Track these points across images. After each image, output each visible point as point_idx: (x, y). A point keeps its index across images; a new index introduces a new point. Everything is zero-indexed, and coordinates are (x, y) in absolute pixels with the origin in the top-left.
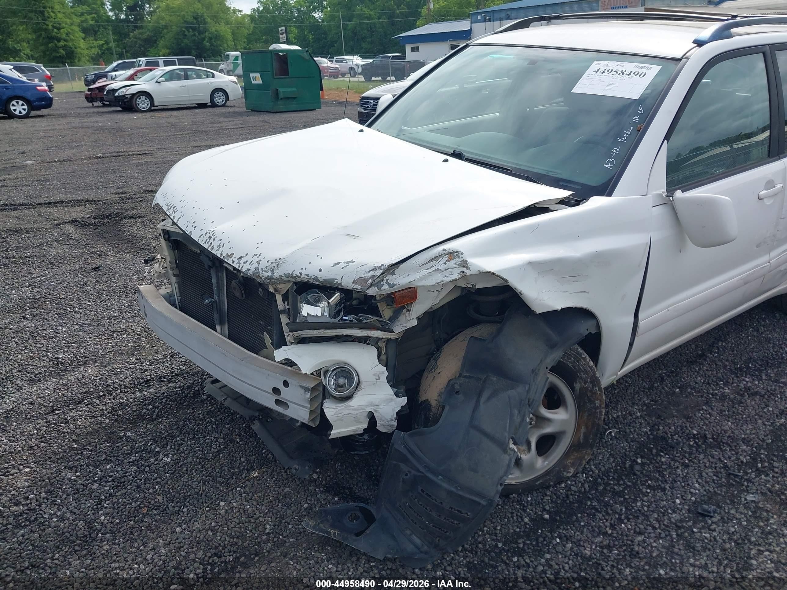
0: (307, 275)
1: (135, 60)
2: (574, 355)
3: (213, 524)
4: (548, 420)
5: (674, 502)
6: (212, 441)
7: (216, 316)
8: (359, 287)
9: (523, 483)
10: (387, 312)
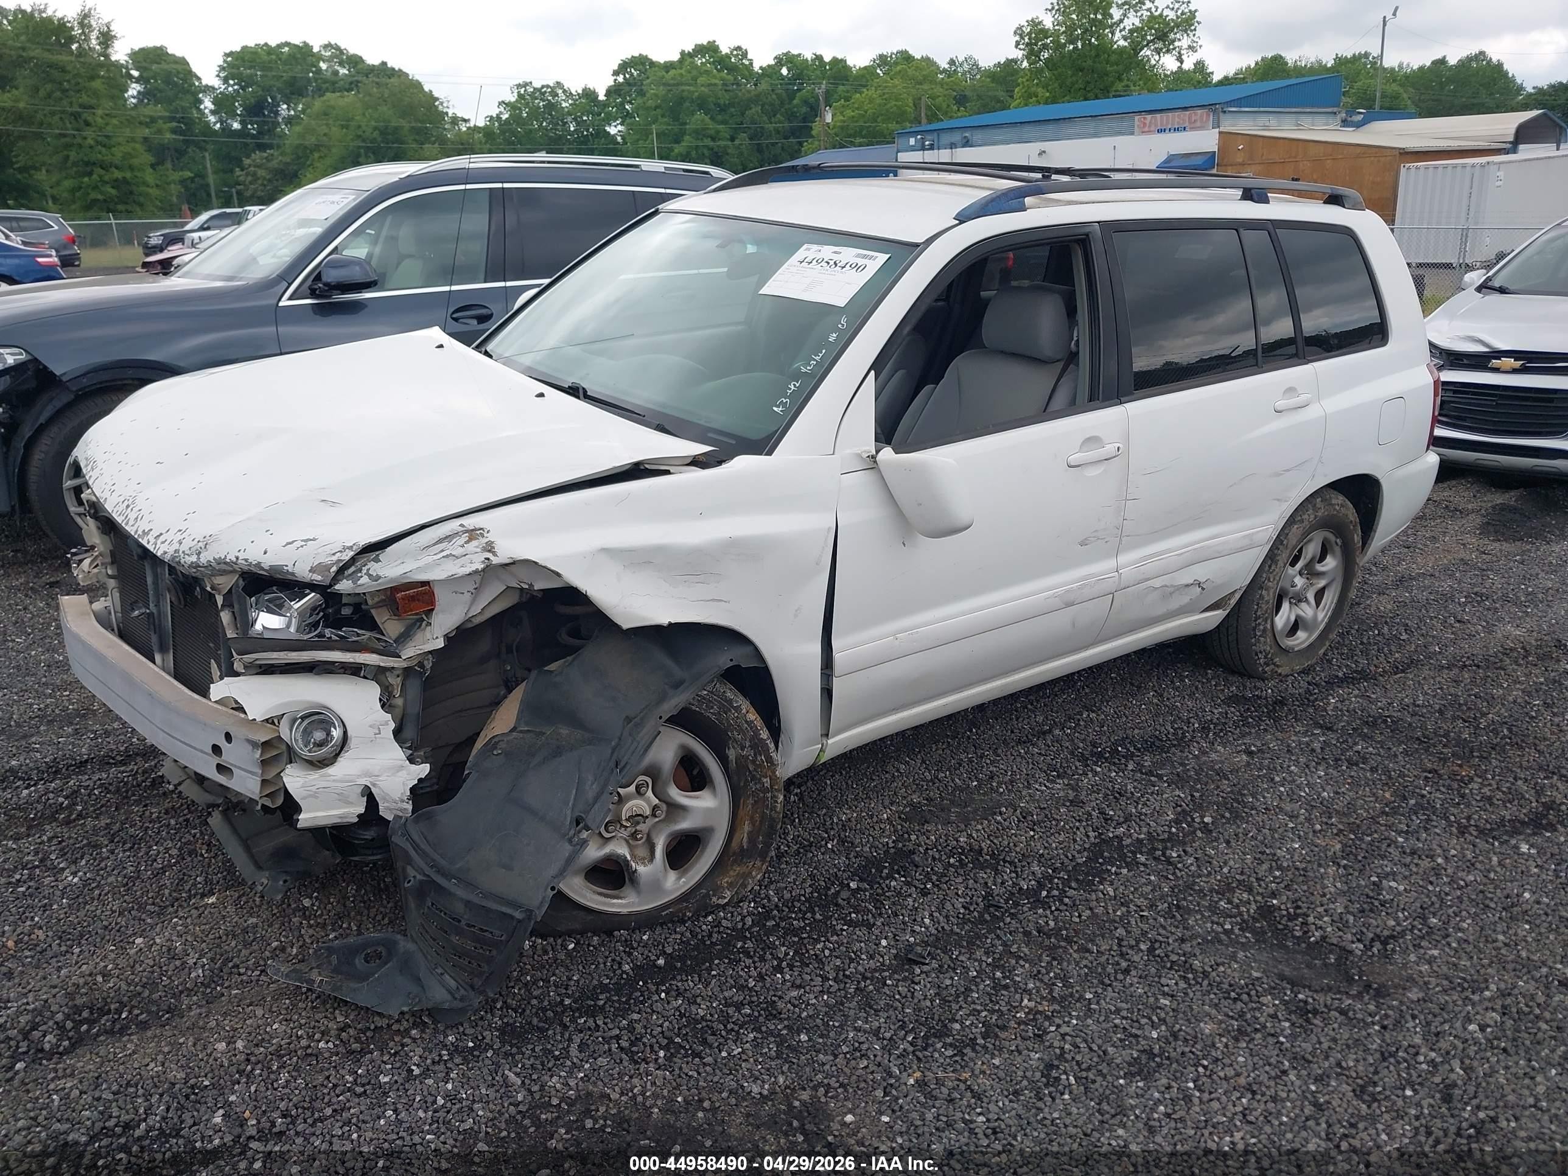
0: (246, 560)
1: (240, 210)
2: (719, 702)
3: (110, 967)
4: (683, 808)
5: (878, 945)
6: (159, 852)
7: (154, 639)
8: (319, 578)
9: (639, 913)
10: (392, 628)
